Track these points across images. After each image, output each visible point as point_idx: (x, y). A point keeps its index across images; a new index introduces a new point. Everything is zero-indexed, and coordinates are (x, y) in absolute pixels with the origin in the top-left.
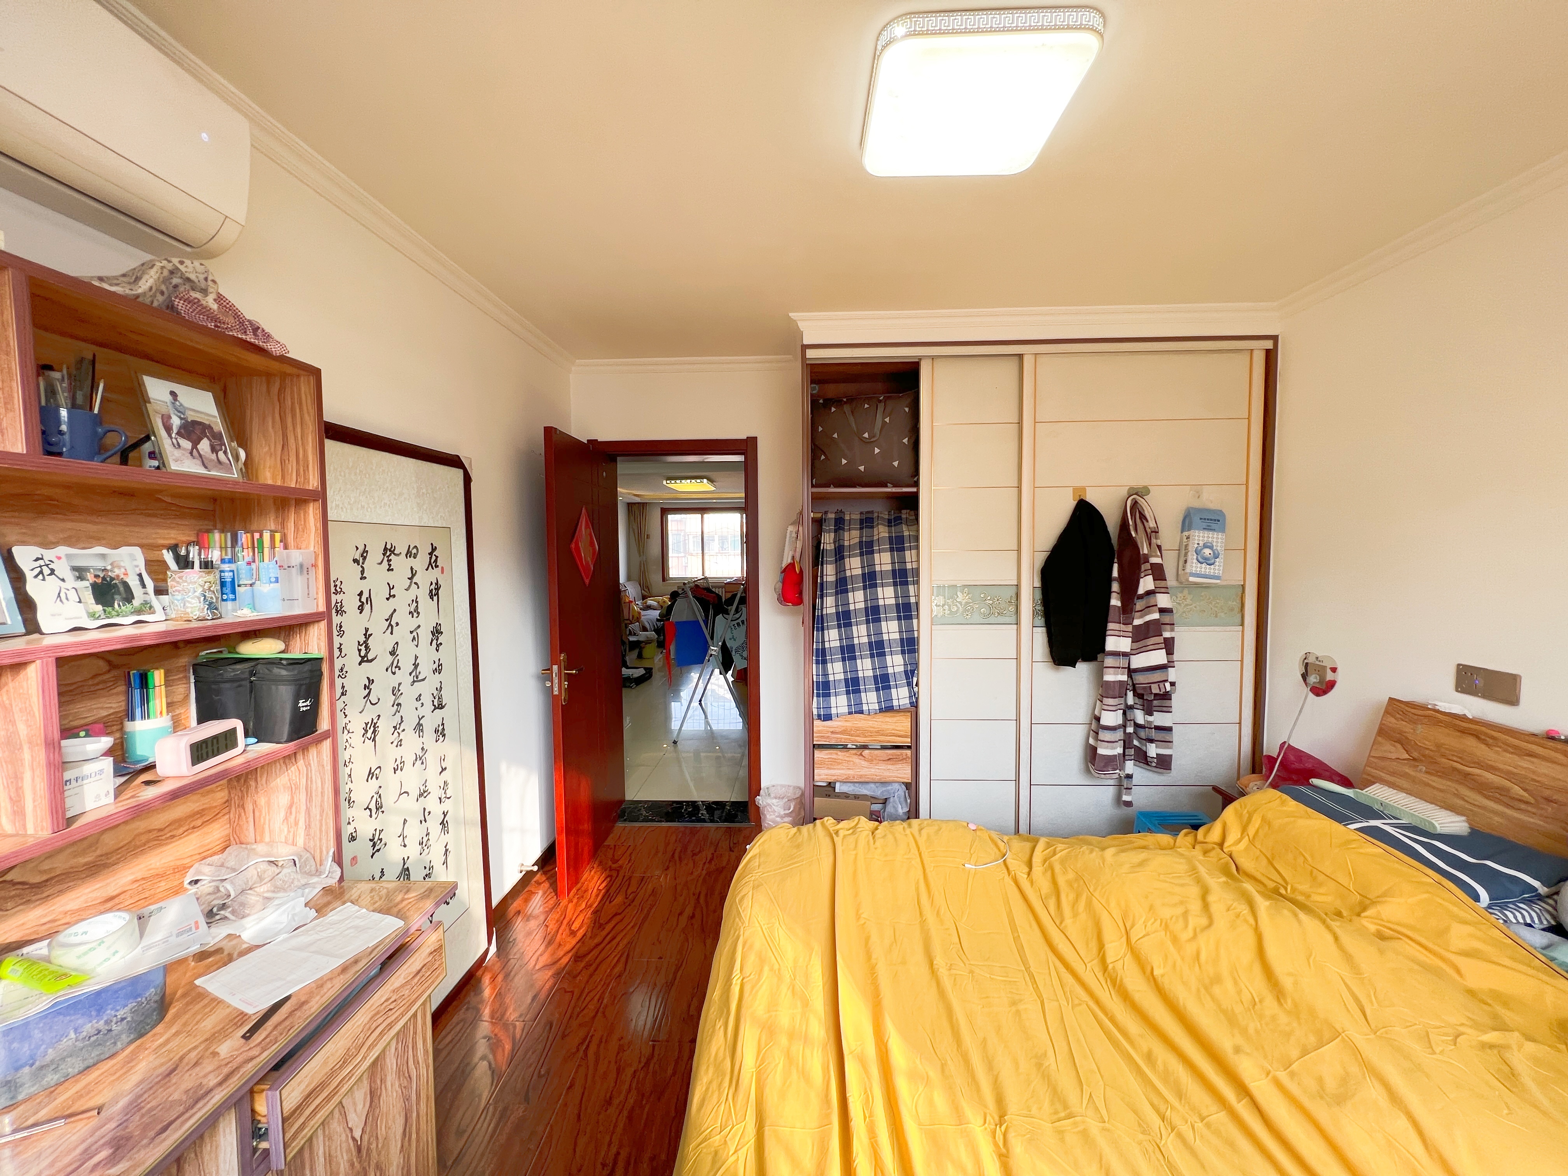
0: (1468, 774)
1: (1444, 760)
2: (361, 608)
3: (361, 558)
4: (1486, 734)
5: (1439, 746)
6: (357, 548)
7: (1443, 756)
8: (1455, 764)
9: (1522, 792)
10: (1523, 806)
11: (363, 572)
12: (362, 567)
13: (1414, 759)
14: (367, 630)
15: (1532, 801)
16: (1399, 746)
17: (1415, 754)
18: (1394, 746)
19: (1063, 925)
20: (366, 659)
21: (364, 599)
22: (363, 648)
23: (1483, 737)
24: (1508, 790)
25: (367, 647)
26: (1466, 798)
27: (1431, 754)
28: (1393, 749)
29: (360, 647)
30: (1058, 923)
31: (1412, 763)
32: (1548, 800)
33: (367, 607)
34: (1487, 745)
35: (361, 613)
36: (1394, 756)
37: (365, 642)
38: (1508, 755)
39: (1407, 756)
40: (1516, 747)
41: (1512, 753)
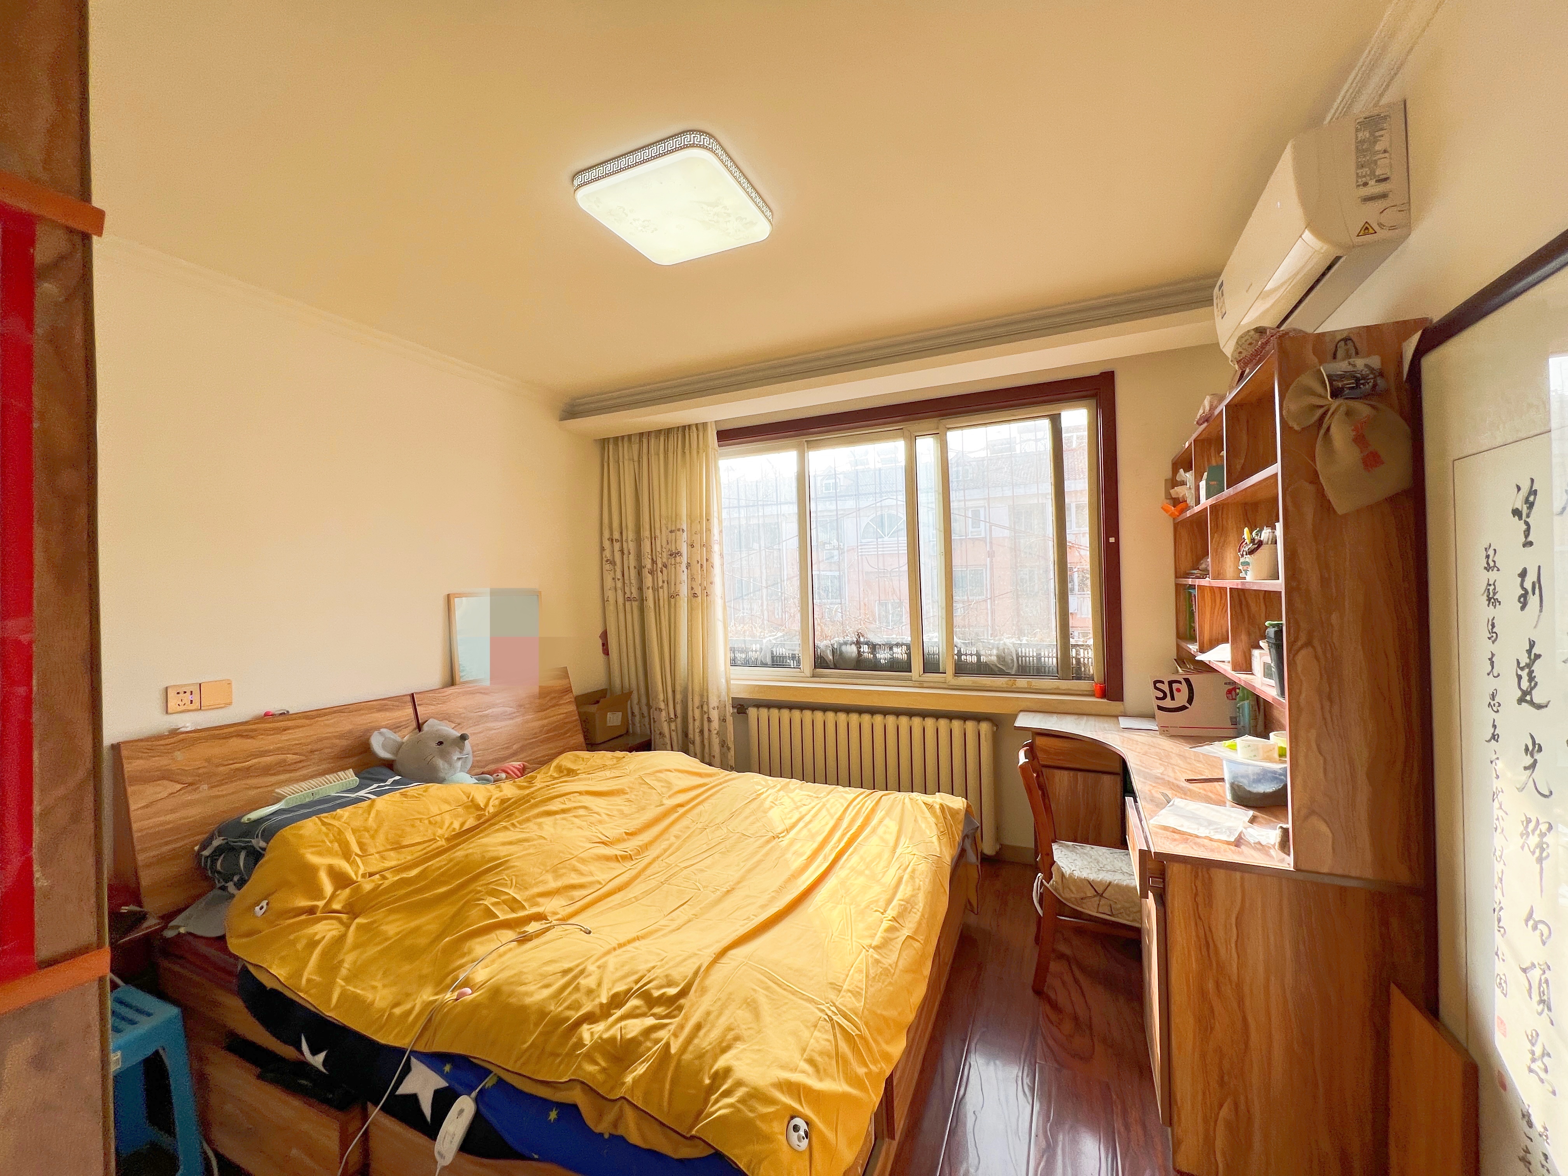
0: (248, 769)
1: (222, 769)
2: (1523, 601)
3: (1525, 507)
4: (246, 731)
5: (208, 760)
6: (1519, 488)
7: (217, 766)
8: (232, 767)
9: (295, 757)
10: (301, 765)
11: (1527, 533)
12: (1527, 523)
13: (190, 784)
14: (1532, 644)
15: (303, 758)
16: (165, 782)
17: (190, 780)
18: (159, 785)
19: (602, 882)
20: (1528, 698)
21: (1528, 585)
22: (1524, 674)
23: (244, 734)
24: (285, 761)
25: (1531, 678)
26: (258, 786)
27: (205, 770)
28: (158, 789)
29: (1520, 672)
30: (601, 886)
31: (190, 788)
32: (312, 752)
33: (1533, 600)
34: (252, 737)
35: (1523, 608)
36: (165, 794)
37: (1529, 666)
38: (270, 737)
39: (179, 786)
40: (274, 729)
41: (273, 735)
